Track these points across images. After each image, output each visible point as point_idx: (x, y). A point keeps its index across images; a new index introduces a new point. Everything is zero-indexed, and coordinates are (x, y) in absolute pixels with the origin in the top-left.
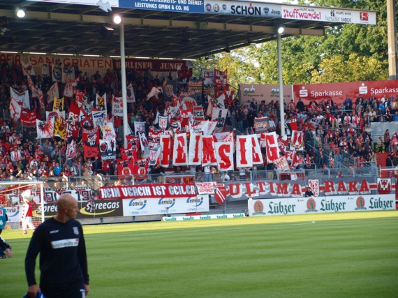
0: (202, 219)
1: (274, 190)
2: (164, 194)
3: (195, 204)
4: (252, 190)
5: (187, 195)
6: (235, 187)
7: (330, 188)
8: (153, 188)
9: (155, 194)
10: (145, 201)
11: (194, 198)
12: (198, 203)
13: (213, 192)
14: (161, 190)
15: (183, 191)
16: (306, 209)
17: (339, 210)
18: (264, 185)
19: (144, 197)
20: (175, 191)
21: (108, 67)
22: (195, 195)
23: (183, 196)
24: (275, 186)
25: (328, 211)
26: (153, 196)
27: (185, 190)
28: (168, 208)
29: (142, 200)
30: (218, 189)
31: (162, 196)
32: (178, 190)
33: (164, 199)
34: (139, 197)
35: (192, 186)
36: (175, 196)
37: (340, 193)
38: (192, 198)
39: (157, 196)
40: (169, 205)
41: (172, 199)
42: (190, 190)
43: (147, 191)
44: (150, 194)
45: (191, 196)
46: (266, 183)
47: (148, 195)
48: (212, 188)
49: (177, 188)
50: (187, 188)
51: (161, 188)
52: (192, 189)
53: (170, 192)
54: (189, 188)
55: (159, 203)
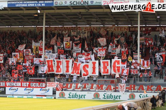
2: (27, 86)
4: (78, 87)
5: (40, 87)
8: (23, 83)
9: (23, 86)
10: (17, 89)
11: (45, 89)
12: (46, 91)
13: (56, 87)
14: (26, 84)
15: (38, 85)
19: (16, 86)
20: (34, 85)
21: (126, 30)
22: (45, 87)
23: (37, 87)
27: (39, 85)
28: (29, 92)
29: (16, 88)
30: (59, 85)
32: (35, 85)
33: (27, 88)
34: (14, 86)
35: (43, 84)
36: (33, 87)
38: (43, 89)
40: (30, 91)
42: (42, 85)
43: (19, 84)
44: (20, 86)
45: (42, 88)
46: (89, 84)
47: (19, 86)
48: (56, 85)
49: (35, 84)
50: (41, 84)
51: (27, 84)
52: (43, 85)
53: (31, 85)
54: (42, 84)
55: (25, 90)
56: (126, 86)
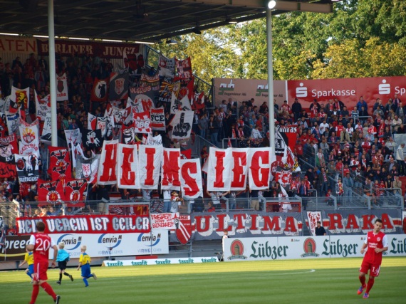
0: (159, 264)
1: (257, 225)
2: (105, 228)
3: (149, 243)
4: (226, 226)
5: (136, 231)
6: (203, 220)
7: (336, 225)
8: (92, 219)
9: (93, 229)
10: (80, 239)
11: (148, 235)
12: (154, 242)
13: (174, 227)
14: (102, 223)
15: (131, 225)
16: (303, 252)
17: (349, 255)
18: (245, 218)
19: (77, 232)
20: (121, 225)
21: (31, 51)
22: (148, 231)
23: (131, 231)
24: (259, 219)
25: (333, 256)
26: (90, 231)
27: (134, 223)
28: (111, 249)
29: (76, 236)
30: (180, 224)
31: (103, 232)
32: (124, 224)
34: (72, 232)
35: (144, 219)
36: (119, 231)
37: (349, 231)
38: (145, 235)
39: (96, 232)
40: (113, 244)
41: (117, 235)
42: (141, 223)
43: (83, 223)
44: (87, 229)
45: (143, 231)
46: (247, 216)
47: (83, 229)
48: (173, 221)
49: (124, 221)
50: (137, 221)
51: (102, 220)
52: (144, 222)
53: (114, 226)
54: (141, 221)
55: (100, 241)
56: (322, 218)
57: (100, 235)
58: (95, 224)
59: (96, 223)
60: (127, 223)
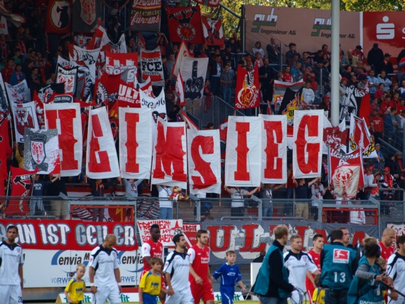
2: (64, 241)
3: (133, 267)
6: (221, 233)
8: (42, 227)
9: (45, 241)
11: (132, 254)
12: (141, 266)
14: (58, 233)
20: (89, 237)
22: (133, 248)
24: (309, 233)
26: (39, 245)
31: (60, 247)
32: (95, 235)
33: (65, 255)
35: (127, 228)
36: (87, 247)
38: (127, 254)
39: (49, 247)
40: (75, 267)
41: (82, 254)
42: (122, 235)
43: (28, 233)
44: (34, 241)
45: (124, 248)
47: (28, 242)
48: (172, 232)
49: (94, 230)
50: (115, 231)
51: (59, 229)
52: (126, 234)
53: (78, 239)
54: (121, 231)
55: (54, 262)
57: (54, 252)
58: (48, 235)
59: (49, 233)
60: (99, 234)
